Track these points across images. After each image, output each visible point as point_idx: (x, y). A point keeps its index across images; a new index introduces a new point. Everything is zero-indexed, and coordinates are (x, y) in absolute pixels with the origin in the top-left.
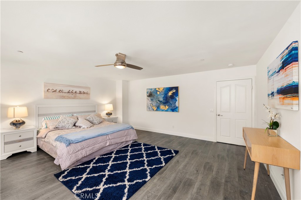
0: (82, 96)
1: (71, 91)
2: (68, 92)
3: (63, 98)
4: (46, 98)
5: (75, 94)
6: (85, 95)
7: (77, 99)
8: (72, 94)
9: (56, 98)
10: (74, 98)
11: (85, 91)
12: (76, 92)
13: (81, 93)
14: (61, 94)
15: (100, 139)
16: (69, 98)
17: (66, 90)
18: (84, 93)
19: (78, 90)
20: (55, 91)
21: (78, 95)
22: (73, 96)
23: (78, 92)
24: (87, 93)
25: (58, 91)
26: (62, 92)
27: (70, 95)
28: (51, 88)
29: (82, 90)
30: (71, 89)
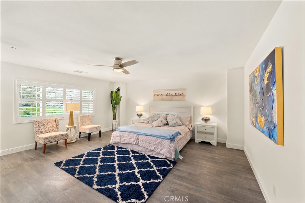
0: (177, 97)
1: (168, 94)
2: (167, 95)
3: (163, 101)
4: (154, 100)
5: (171, 96)
6: (181, 97)
7: (174, 100)
8: (169, 97)
9: (159, 101)
10: (170, 100)
11: (180, 93)
12: (172, 95)
13: (176, 95)
14: (162, 97)
15: (131, 135)
16: (167, 100)
17: (165, 94)
18: (179, 95)
19: (174, 93)
20: (158, 95)
21: (174, 97)
22: (170, 98)
23: (174, 94)
24: (182, 95)
25: (160, 95)
26: (163, 96)
27: (168, 98)
28: (156, 94)
29: (178, 92)
30: (168, 92)
